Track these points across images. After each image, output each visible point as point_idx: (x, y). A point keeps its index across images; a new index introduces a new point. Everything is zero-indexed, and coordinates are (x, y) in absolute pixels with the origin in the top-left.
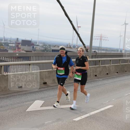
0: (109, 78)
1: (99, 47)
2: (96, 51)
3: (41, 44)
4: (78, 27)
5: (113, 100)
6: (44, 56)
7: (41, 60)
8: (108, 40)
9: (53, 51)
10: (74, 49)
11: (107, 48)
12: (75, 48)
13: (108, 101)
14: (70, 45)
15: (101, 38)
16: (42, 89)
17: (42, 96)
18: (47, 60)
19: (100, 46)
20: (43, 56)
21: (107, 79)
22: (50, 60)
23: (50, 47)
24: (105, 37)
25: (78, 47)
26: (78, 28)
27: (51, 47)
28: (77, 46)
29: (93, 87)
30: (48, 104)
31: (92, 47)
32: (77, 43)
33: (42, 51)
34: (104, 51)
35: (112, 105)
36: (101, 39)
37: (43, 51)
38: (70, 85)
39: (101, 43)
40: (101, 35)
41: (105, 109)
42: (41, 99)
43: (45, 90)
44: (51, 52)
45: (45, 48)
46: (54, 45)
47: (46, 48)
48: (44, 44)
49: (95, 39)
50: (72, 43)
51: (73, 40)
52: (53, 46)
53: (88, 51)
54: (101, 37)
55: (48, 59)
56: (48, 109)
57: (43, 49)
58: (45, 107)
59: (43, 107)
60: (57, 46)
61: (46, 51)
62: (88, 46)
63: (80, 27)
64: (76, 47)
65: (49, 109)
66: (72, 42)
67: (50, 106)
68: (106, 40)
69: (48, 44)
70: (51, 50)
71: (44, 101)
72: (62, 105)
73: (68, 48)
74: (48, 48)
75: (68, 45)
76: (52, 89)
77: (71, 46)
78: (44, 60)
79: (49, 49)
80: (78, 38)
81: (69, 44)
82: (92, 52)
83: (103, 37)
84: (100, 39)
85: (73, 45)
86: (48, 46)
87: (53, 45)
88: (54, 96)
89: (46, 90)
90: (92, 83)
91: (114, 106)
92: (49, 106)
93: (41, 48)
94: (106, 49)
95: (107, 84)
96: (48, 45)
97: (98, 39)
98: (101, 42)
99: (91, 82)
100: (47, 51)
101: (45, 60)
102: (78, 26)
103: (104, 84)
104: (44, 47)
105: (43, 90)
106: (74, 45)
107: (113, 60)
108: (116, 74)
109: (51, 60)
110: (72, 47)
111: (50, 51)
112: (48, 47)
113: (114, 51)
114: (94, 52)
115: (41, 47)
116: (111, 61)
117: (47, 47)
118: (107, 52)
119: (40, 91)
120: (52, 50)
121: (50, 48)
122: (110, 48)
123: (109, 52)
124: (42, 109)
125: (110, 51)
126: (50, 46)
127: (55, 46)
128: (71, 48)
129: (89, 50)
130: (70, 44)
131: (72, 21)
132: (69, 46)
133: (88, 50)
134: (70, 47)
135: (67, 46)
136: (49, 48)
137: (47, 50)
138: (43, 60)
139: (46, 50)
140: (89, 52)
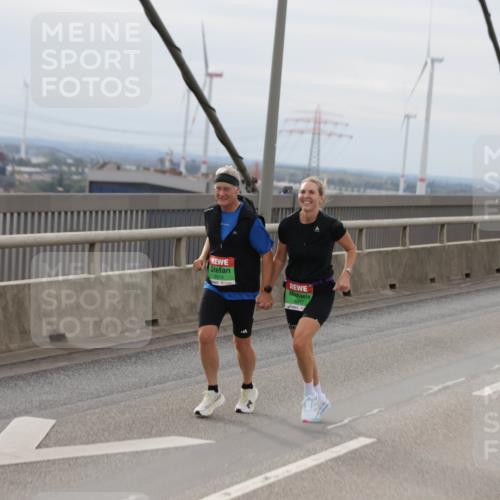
0: (355, 313)
1: (309, 170)
2: (291, 188)
3: (37, 155)
4: (211, 76)
5: (375, 411)
6: (53, 213)
7: (39, 232)
8: (351, 137)
9: (95, 186)
10: (191, 178)
11: (345, 172)
12: (199, 175)
13: (350, 419)
14: (171, 162)
15: (317, 127)
16: (44, 366)
17: (44, 397)
18: (65, 231)
19: (314, 165)
20: (46, 214)
21: (346, 315)
22: (78, 230)
23: (80, 170)
24: (336, 124)
25: (208, 168)
26: (208, 79)
27: (86, 170)
28: (205, 163)
29: (279, 354)
30: (73, 435)
31: (276, 170)
32: (205, 150)
33: (45, 190)
34: (332, 187)
35: (370, 437)
36: (316, 133)
37: (50, 187)
38: (173, 347)
39: (319, 151)
40: (318, 112)
41: (334, 455)
42: (40, 410)
43: (58, 370)
44: (87, 194)
45: (56, 176)
46: (101, 162)
47: (61, 174)
48: (54, 157)
49: (291, 132)
50: (184, 150)
51: (185, 137)
52: (93, 167)
53: (254, 190)
54: (318, 121)
55: (69, 226)
56: (72, 459)
57: (47, 178)
58: (60, 446)
59: (47, 446)
60: (115, 167)
61: (60, 189)
62: (257, 165)
63: (220, 75)
64: (204, 169)
65: (77, 458)
66: (185, 144)
67: (82, 443)
68: (341, 136)
69: (71, 156)
70: (87, 184)
71: (52, 422)
72: (140, 438)
73: (163, 172)
74: (71, 173)
75: (162, 161)
76: (92, 362)
77: (178, 165)
78: (52, 231)
79: (75, 177)
80: (212, 129)
81: (168, 158)
82: (275, 193)
83: (326, 122)
84: (314, 134)
85: (188, 159)
86: (70, 165)
87: (92, 160)
88: (99, 396)
89: (63, 368)
90: (278, 334)
91: (379, 440)
92: (75, 444)
93: (37, 173)
94: (340, 180)
95: (344, 339)
96: (70, 161)
97: (302, 132)
98: (316, 146)
99: (273, 329)
100: (67, 191)
101: (59, 231)
102: (211, 70)
103: (333, 342)
104: (53, 172)
105: (51, 371)
106: (194, 161)
107: (370, 228)
108: (389, 292)
109: (84, 230)
110: (182, 169)
111: (82, 191)
112: (73, 169)
113: (379, 186)
114: (286, 190)
115: (38, 170)
116: (364, 231)
117: (65, 168)
118: (346, 193)
119: (37, 373)
120: (92, 183)
121: (82, 173)
122: (359, 175)
123: (355, 193)
124: (46, 458)
125: (358, 186)
126: (79, 163)
127: (103, 166)
128: (180, 174)
129: (259, 184)
130: (171, 153)
131: (179, 50)
132: (167, 165)
133: (256, 181)
134: (175, 171)
135: (159, 167)
136: (77, 173)
137: (66, 182)
138: (46, 231)
139: (60, 183)
140: (260, 191)
